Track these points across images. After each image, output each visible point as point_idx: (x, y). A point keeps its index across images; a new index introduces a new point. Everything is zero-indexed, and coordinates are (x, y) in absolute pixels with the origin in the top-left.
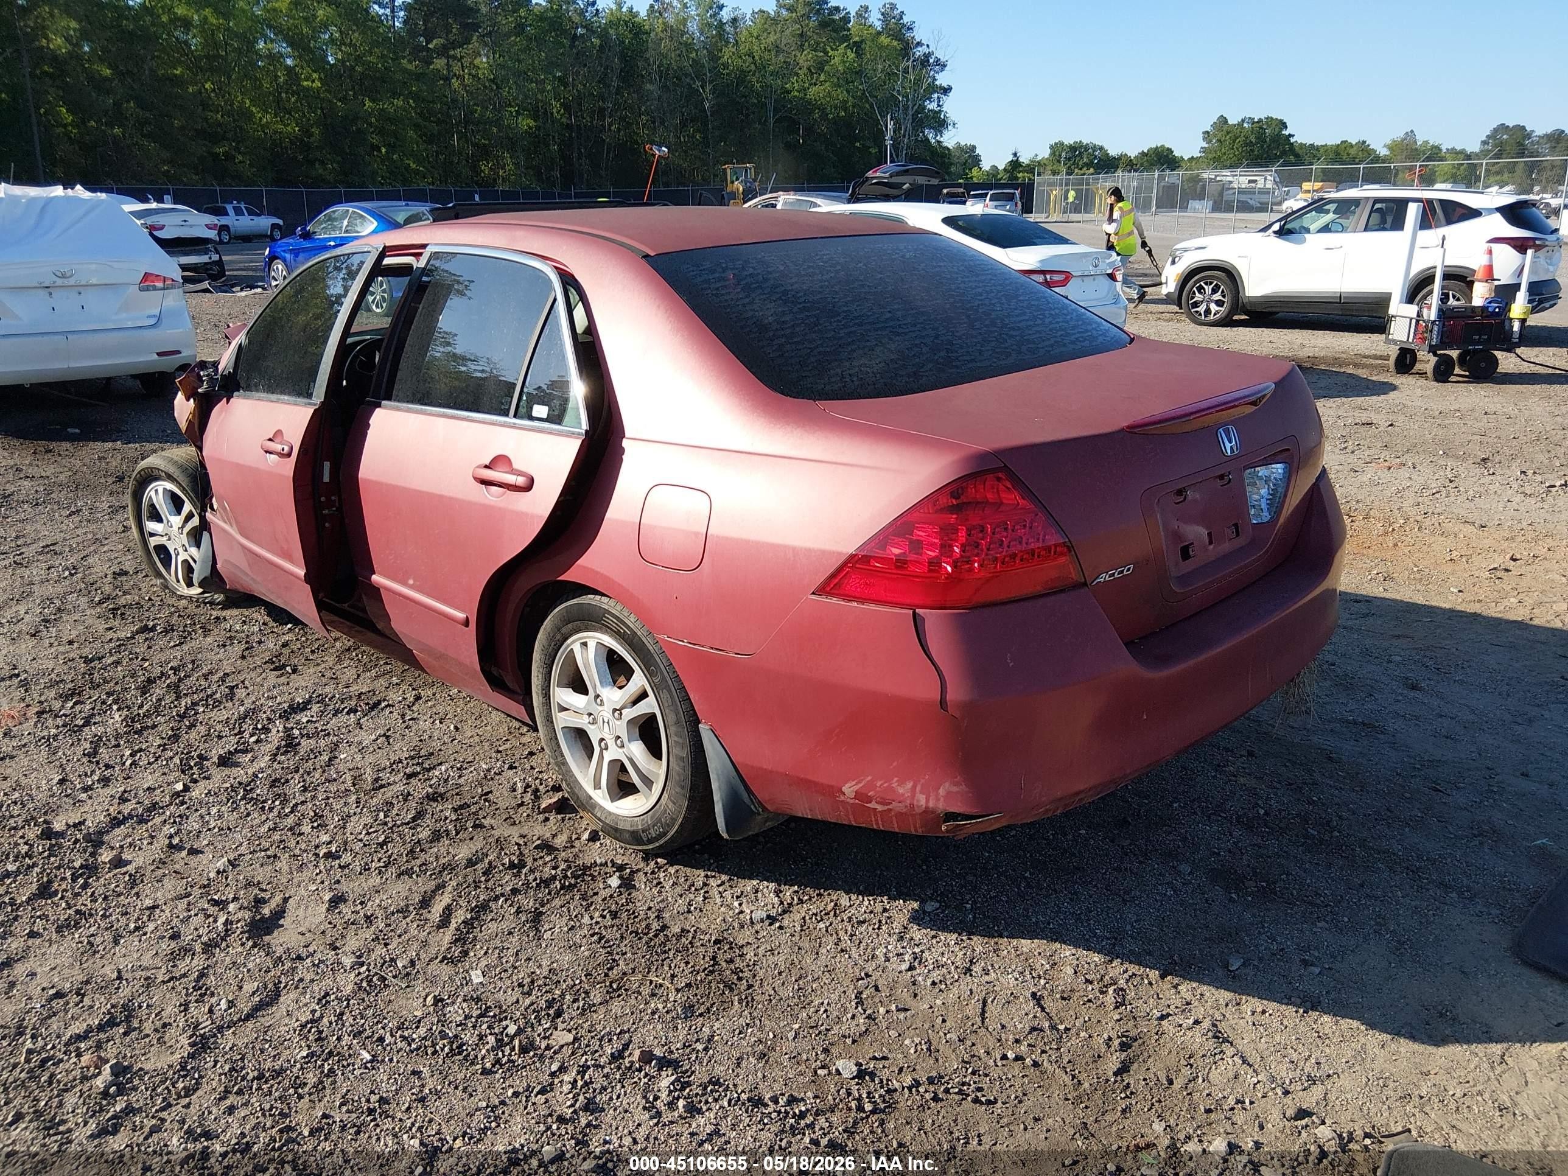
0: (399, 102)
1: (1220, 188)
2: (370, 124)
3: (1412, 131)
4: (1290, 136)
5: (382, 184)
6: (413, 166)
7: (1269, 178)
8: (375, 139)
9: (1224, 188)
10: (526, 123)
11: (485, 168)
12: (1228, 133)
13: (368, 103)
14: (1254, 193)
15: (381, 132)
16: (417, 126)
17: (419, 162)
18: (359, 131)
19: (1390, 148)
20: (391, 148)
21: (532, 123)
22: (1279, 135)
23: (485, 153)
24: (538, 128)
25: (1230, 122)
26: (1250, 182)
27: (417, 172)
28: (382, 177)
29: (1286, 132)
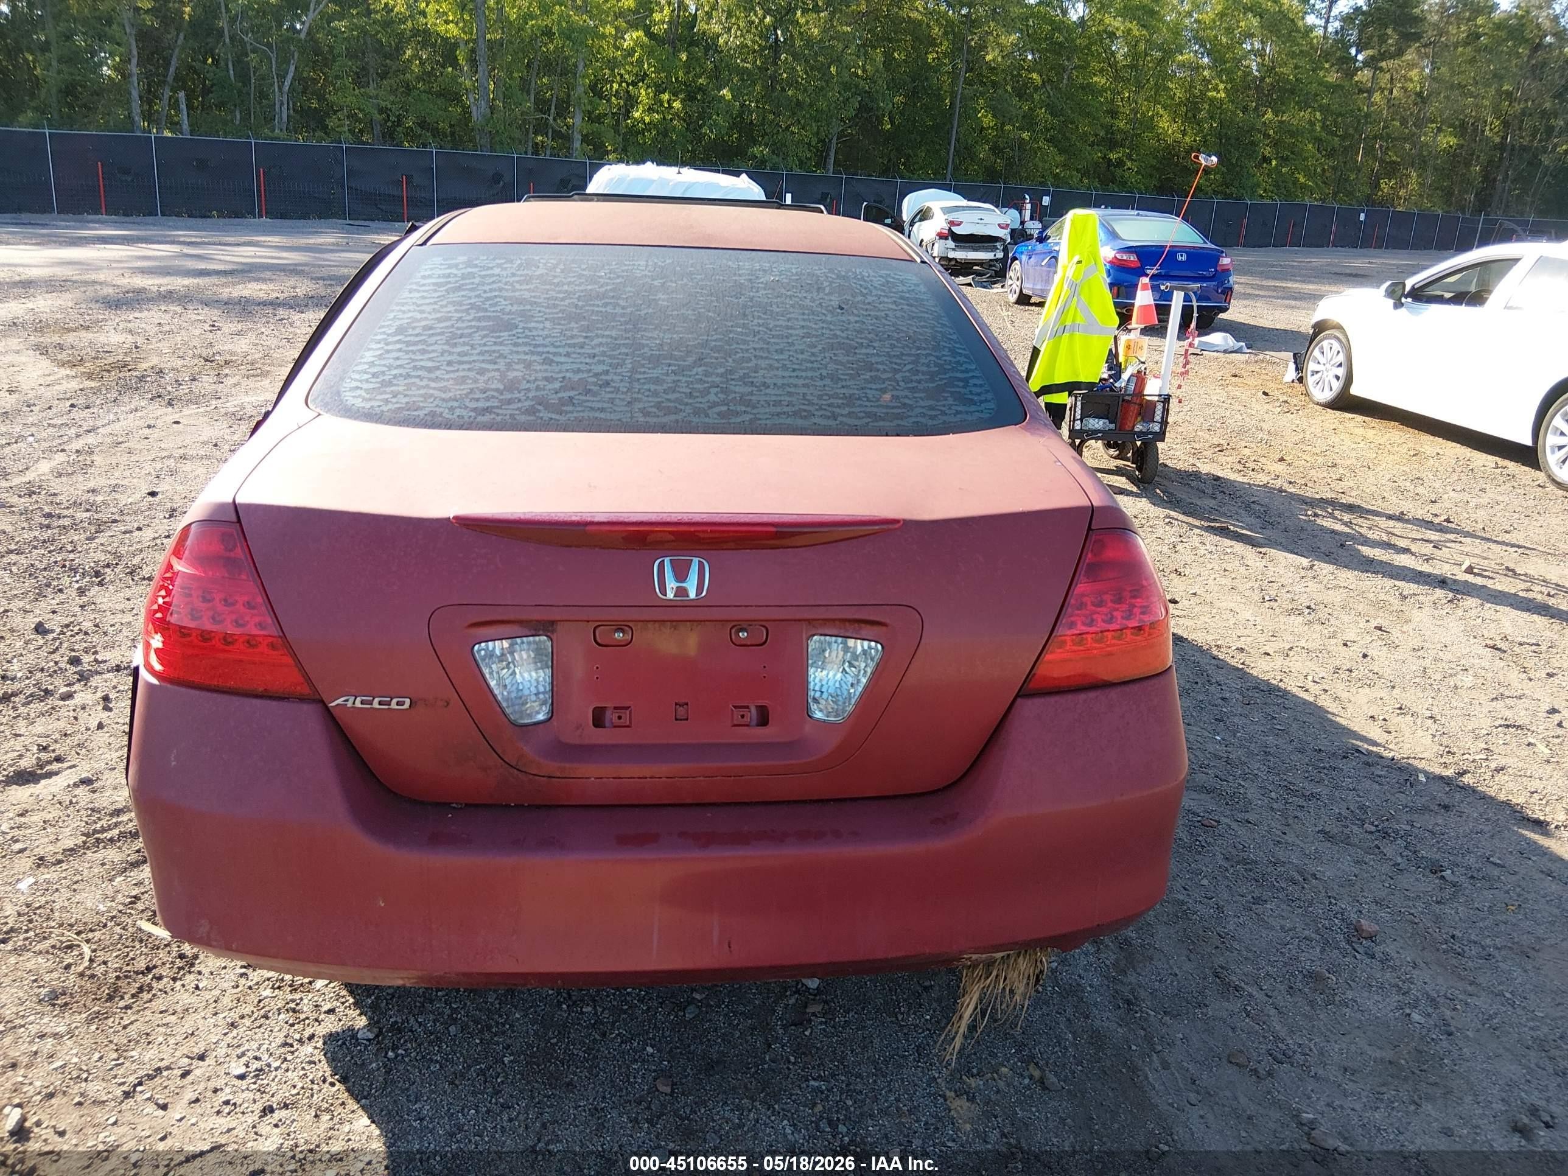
0: (1306, 115)
2: (1268, 136)
5: (1263, 197)
6: (1302, 180)
8: (1268, 152)
10: (1447, 140)
11: (1386, 186)
13: (1269, 115)
15: (1276, 144)
16: (1318, 140)
17: (1309, 175)
18: (1252, 143)
20: (1284, 160)
21: (1453, 141)
23: (1391, 170)
24: (1461, 146)
27: (1303, 187)
28: (1265, 191)
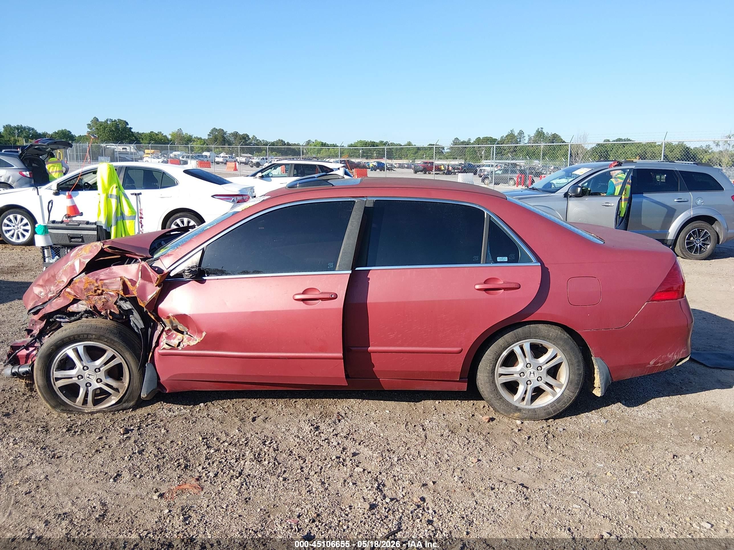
1: (112, 151)
3: (180, 129)
4: (131, 128)
7: (132, 147)
9: (113, 151)
12: (101, 125)
14: (127, 154)
19: (172, 136)
22: (126, 128)
25: (100, 120)
26: (123, 149)
29: (129, 126)
